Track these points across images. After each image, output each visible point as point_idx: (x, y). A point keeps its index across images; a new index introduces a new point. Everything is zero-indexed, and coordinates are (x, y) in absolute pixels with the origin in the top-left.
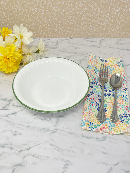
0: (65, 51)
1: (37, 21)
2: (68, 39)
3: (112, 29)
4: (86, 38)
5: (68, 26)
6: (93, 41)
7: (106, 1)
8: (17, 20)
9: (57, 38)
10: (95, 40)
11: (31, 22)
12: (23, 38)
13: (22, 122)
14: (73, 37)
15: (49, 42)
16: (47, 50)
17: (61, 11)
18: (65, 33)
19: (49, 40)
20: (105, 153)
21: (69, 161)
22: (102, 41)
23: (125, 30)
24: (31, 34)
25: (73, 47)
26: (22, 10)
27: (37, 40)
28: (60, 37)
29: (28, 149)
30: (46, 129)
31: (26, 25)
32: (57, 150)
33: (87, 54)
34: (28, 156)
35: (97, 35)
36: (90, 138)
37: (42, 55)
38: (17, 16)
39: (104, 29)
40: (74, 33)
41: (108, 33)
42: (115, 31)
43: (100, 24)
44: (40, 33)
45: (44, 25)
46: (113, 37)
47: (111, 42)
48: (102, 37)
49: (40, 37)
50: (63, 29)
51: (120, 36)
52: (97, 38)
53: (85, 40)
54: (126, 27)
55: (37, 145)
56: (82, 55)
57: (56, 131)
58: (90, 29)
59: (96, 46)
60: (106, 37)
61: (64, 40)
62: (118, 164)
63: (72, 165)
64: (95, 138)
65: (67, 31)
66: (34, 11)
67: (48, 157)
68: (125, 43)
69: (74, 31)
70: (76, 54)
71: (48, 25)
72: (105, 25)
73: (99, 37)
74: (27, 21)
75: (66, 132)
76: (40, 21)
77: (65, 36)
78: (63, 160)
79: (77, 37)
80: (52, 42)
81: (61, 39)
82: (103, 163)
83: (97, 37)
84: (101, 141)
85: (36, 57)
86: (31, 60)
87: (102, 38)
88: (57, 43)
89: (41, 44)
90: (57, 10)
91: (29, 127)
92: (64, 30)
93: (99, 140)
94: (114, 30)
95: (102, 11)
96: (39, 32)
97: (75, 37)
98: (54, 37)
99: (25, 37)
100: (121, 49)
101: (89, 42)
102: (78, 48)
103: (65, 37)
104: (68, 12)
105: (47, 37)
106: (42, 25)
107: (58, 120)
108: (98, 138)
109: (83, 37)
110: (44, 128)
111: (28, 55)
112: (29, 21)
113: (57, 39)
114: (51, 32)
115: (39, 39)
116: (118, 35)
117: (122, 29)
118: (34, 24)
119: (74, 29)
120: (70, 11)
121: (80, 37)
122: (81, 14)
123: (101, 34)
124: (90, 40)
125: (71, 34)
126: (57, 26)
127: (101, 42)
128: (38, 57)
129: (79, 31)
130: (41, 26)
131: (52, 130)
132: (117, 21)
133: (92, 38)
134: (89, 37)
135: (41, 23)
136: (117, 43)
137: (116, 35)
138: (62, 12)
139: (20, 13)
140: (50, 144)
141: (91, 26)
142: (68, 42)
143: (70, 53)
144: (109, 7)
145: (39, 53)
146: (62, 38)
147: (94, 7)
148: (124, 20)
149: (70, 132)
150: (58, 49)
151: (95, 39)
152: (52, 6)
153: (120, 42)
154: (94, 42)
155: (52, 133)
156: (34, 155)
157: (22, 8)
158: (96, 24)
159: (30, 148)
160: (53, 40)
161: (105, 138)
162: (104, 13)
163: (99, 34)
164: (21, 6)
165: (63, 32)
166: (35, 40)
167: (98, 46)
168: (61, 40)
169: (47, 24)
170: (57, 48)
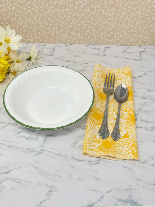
0: (62, 59)
1: (30, 22)
2: (67, 45)
3: (119, 35)
4: (88, 45)
5: (68, 30)
6: (96, 49)
7: (111, 2)
8: (6, 21)
9: (54, 43)
10: (99, 48)
11: (23, 24)
12: (10, 42)
13: (3, 140)
14: (73, 43)
15: (44, 48)
16: (41, 57)
17: (58, 12)
18: (63, 38)
19: (44, 45)
20: (97, 179)
21: (54, 187)
22: (107, 49)
23: (133, 36)
24: (19, 37)
25: (73, 55)
26: (12, 10)
27: (29, 45)
28: (58, 43)
29: (7, 173)
30: (30, 149)
31: (18, 27)
32: (42, 174)
33: (88, 63)
34: (7, 180)
35: (101, 42)
36: (82, 161)
37: (34, 63)
38: (7, 16)
39: (109, 35)
40: (73, 38)
41: (114, 39)
42: (122, 38)
43: (105, 28)
44: (34, 37)
45: (39, 28)
46: (119, 44)
47: (117, 50)
48: (106, 44)
49: (34, 42)
50: (60, 33)
51: (128, 43)
52: (102, 46)
53: (87, 47)
54: (135, 33)
55: (18, 168)
56: (82, 64)
57: (42, 152)
58: (93, 34)
59: (99, 55)
60: (111, 45)
61: (62, 46)
62: (110, 191)
63: (57, 191)
64: (88, 161)
65: (66, 35)
66: (26, 11)
67: (30, 182)
68: (134, 52)
69: (75, 36)
70: (74, 63)
71: (44, 27)
72: (110, 30)
73: (104, 44)
74: (18, 22)
75: (54, 153)
76: (33, 23)
77: (64, 41)
78: (48, 185)
79: (78, 44)
80: (48, 48)
81: (58, 44)
82: (93, 190)
83: (101, 44)
84: (94, 164)
85: (28, 65)
86: (20, 68)
87: (107, 46)
88: (54, 50)
89: (33, 49)
90: (54, 10)
91: (11, 147)
92: (62, 35)
93: (92, 163)
94: (120, 36)
95: (107, 14)
96: (32, 35)
97: (75, 43)
98: (51, 43)
99: (12, 41)
100: (128, 59)
101: (92, 49)
102: (78, 56)
103: (63, 43)
104: (67, 14)
105: (42, 42)
106: (36, 28)
107: (46, 140)
108: (91, 161)
109: (85, 43)
110: (28, 149)
111: (16, 62)
112: (20, 22)
113: (54, 45)
114: (47, 36)
115: (32, 44)
116: (126, 43)
117: (130, 35)
118: (26, 26)
119: (74, 34)
120: (68, 12)
121: (82, 44)
122: (82, 16)
123: (106, 40)
124: (93, 47)
125: (70, 40)
126: (53, 30)
127: (105, 50)
128: (29, 65)
129: (80, 37)
130: (34, 29)
131: (38, 151)
132: (124, 25)
133: (96, 45)
134: (91, 43)
135: (35, 25)
136: (124, 51)
137: (123, 42)
138: (60, 13)
139: (10, 13)
140: (34, 167)
141: (94, 31)
142: (67, 49)
143: (68, 62)
144: (115, 9)
145: (31, 60)
146: (60, 43)
147: (97, 8)
148: (132, 25)
149: (59, 154)
150: (54, 57)
151: (99, 46)
152: (47, 6)
153: (128, 51)
154: (98, 49)
155: (37, 154)
156: (13, 180)
157: (12, 7)
158: (100, 28)
159: (10, 171)
160: (49, 45)
161: (99, 161)
162: (109, 16)
163: (103, 40)
164: (10, 4)
165: (61, 37)
166: (28, 45)
167: (102, 54)
168: (59, 46)
169: (42, 27)
170: (53, 55)
